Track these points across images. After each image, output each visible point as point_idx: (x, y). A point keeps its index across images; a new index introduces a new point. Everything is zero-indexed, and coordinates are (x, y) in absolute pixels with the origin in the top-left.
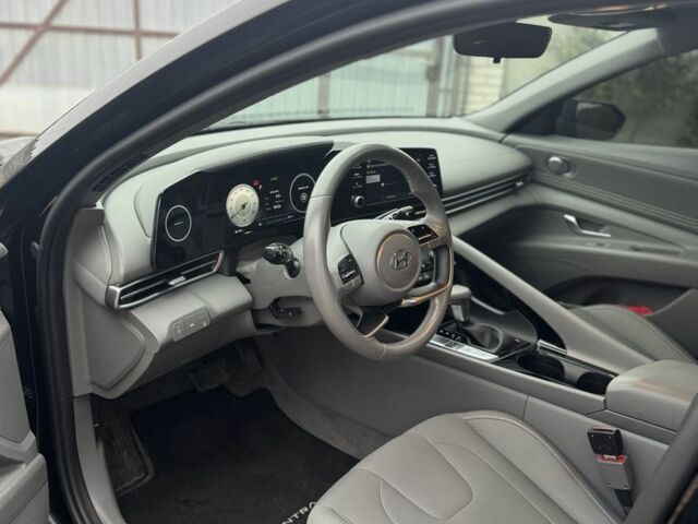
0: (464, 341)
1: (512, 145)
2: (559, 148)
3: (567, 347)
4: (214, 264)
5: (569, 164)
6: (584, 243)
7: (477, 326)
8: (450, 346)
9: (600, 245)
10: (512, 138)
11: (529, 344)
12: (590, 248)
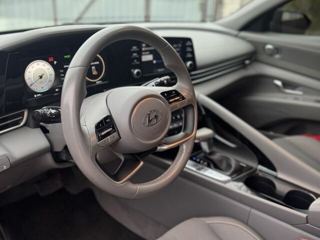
0: (209, 166)
1: (243, 38)
2: (271, 40)
3: (278, 170)
4: (22, 120)
5: (277, 50)
6: (286, 98)
7: (218, 156)
8: (199, 169)
9: (296, 99)
10: (244, 34)
11: (252, 168)
12: (290, 101)
